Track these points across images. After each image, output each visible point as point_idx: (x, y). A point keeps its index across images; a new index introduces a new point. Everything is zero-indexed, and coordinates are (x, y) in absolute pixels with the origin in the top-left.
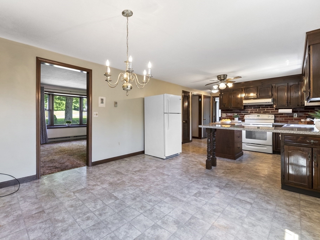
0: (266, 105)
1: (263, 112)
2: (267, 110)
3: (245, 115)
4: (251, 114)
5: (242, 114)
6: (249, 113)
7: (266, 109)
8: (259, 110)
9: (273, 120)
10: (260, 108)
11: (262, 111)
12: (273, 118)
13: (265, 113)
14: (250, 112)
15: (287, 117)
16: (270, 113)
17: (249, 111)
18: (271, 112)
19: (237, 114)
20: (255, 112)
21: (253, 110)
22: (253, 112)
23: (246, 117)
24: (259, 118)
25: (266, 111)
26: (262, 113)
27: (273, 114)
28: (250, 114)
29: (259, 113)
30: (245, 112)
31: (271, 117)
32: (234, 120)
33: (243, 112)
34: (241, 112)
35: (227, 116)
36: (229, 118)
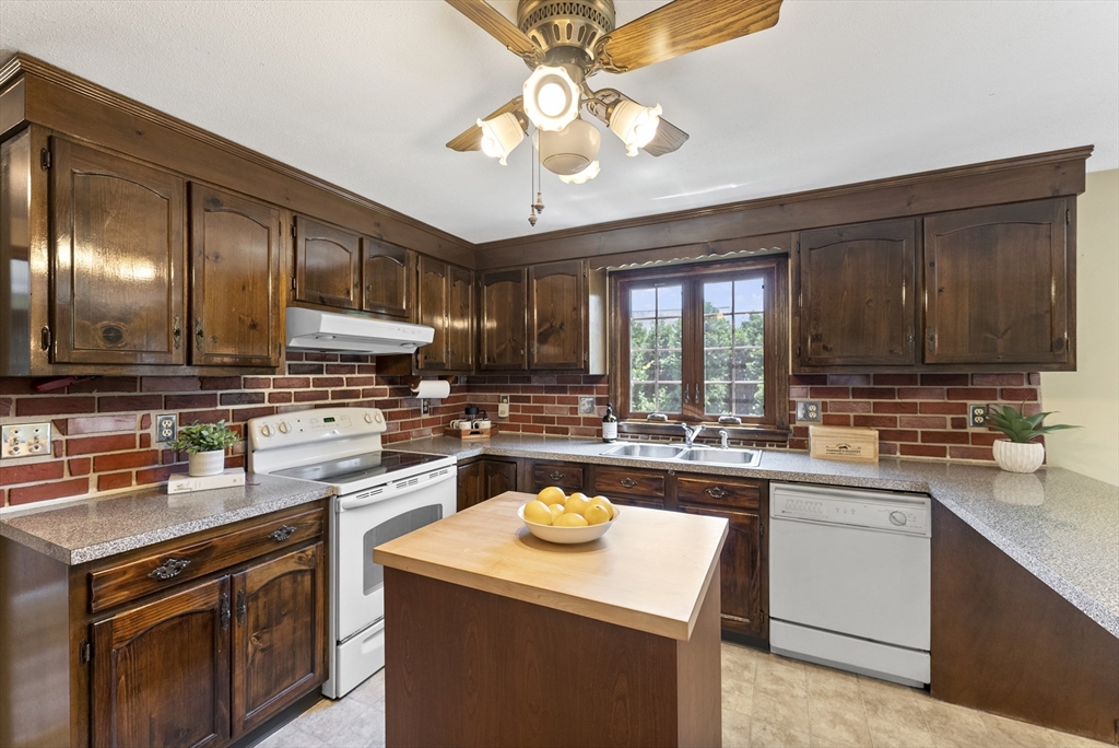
1: (336, 395)
2: (350, 382)
3: (255, 423)
4: (278, 412)
5: (224, 417)
6: (267, 404)
7: (344, 377)
8: (317, 383)
9: (379, 437)
10: (319, 370)
11: (330, 389)
12: (383, 427)
13: (344, 398)
14: (272, 397)
16: (361, 399)
17: (267, 391)
18: (366, 394)
19: (183, 420)
20: (300, 397)
21: (288, 384)
22: (286, 398)
25: (345, 388)
26: (330, 401)
27: (369, 404)
28: (270, 412)
29: (315, 400)
30: (241, 399)
31: (376, 421)
32: (184, 471)
33: (226, 400)
34: (212, 400)
35: (71, 446)
36: (99, 464)
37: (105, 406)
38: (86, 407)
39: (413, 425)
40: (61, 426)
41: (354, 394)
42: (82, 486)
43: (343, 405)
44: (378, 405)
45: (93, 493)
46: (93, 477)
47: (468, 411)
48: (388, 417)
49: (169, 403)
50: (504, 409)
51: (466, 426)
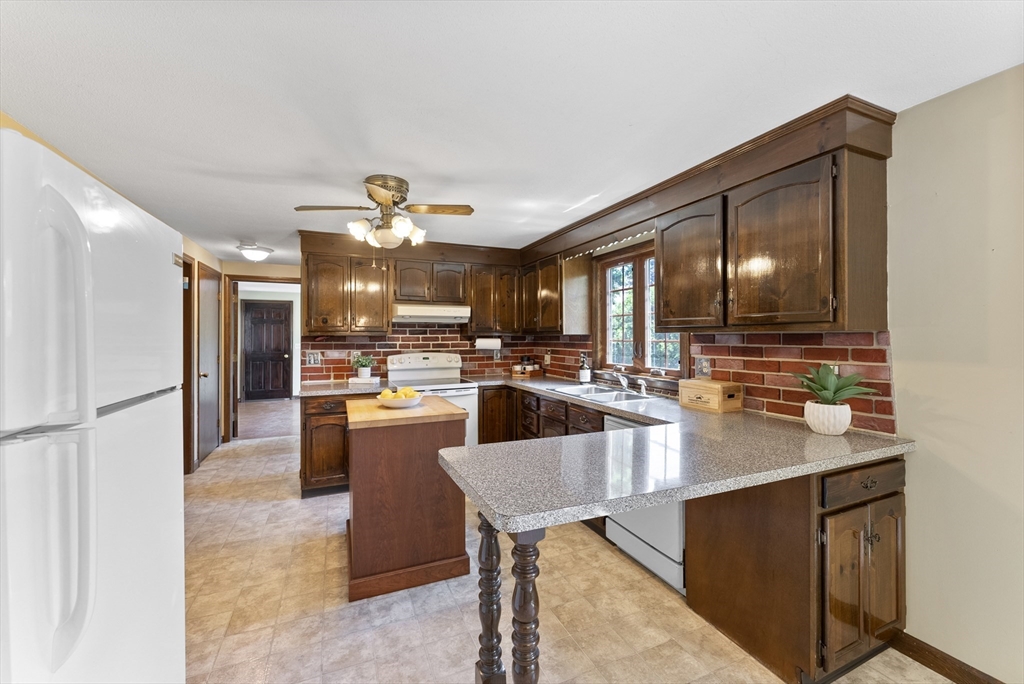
0: (441, 325)
1: (435, 346)
2: (443, 339)
3: (390, 358)
4: (403, 353)
5: (378, 354)
6: (398, 349)
7: (440, 336)
9: (459, 371)
10: (425, 333)
11: (431, 343)
12: (460, 364)
13: (439, 348)
14: (401, 346)
15: (482, 359)
17: (398, 343)
18: (453, 346)
19: (363, 354)
20: (414, 346)
21: (409, 339)
22: (408, 347)
23: (393, 363)
24: (430, 366)
25: (440, 342)
26: (431, 349)
27: (455, 352)
28: (399, 353)
29: (424, 348)
30: (386, 346)
31: (456, 360)
32: (356, 375)
33: (380, 347)
34: (374, 347)
35: (327, 362)
36: (335, 369)
37: (337, 347)
38: (329, 347)
39: (487, 366)
40: (323, 353)
41: (447, 346)
42: (328, 377)
43: (439, 351)
44: (461, 352)
45: (332, 380)
46: (332, 374)
47: (522, 359)
48: (464, 360)
49: (359, 347)
50: (548, 359)
51: (518, 368)
